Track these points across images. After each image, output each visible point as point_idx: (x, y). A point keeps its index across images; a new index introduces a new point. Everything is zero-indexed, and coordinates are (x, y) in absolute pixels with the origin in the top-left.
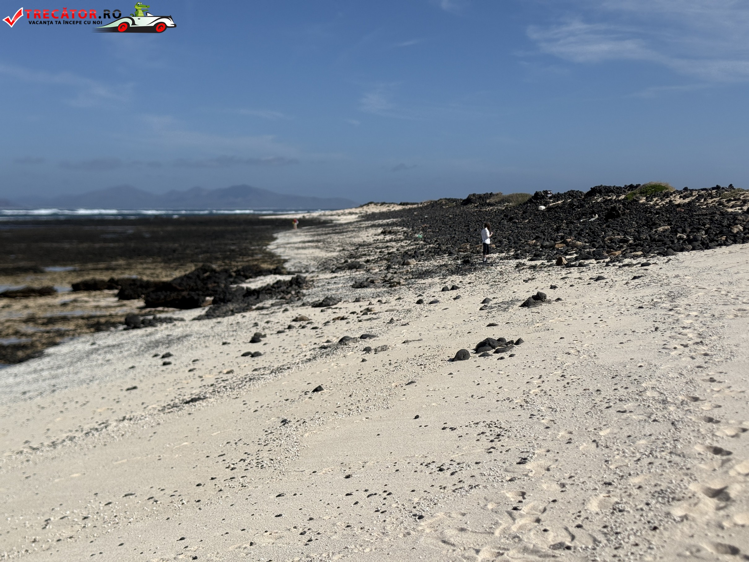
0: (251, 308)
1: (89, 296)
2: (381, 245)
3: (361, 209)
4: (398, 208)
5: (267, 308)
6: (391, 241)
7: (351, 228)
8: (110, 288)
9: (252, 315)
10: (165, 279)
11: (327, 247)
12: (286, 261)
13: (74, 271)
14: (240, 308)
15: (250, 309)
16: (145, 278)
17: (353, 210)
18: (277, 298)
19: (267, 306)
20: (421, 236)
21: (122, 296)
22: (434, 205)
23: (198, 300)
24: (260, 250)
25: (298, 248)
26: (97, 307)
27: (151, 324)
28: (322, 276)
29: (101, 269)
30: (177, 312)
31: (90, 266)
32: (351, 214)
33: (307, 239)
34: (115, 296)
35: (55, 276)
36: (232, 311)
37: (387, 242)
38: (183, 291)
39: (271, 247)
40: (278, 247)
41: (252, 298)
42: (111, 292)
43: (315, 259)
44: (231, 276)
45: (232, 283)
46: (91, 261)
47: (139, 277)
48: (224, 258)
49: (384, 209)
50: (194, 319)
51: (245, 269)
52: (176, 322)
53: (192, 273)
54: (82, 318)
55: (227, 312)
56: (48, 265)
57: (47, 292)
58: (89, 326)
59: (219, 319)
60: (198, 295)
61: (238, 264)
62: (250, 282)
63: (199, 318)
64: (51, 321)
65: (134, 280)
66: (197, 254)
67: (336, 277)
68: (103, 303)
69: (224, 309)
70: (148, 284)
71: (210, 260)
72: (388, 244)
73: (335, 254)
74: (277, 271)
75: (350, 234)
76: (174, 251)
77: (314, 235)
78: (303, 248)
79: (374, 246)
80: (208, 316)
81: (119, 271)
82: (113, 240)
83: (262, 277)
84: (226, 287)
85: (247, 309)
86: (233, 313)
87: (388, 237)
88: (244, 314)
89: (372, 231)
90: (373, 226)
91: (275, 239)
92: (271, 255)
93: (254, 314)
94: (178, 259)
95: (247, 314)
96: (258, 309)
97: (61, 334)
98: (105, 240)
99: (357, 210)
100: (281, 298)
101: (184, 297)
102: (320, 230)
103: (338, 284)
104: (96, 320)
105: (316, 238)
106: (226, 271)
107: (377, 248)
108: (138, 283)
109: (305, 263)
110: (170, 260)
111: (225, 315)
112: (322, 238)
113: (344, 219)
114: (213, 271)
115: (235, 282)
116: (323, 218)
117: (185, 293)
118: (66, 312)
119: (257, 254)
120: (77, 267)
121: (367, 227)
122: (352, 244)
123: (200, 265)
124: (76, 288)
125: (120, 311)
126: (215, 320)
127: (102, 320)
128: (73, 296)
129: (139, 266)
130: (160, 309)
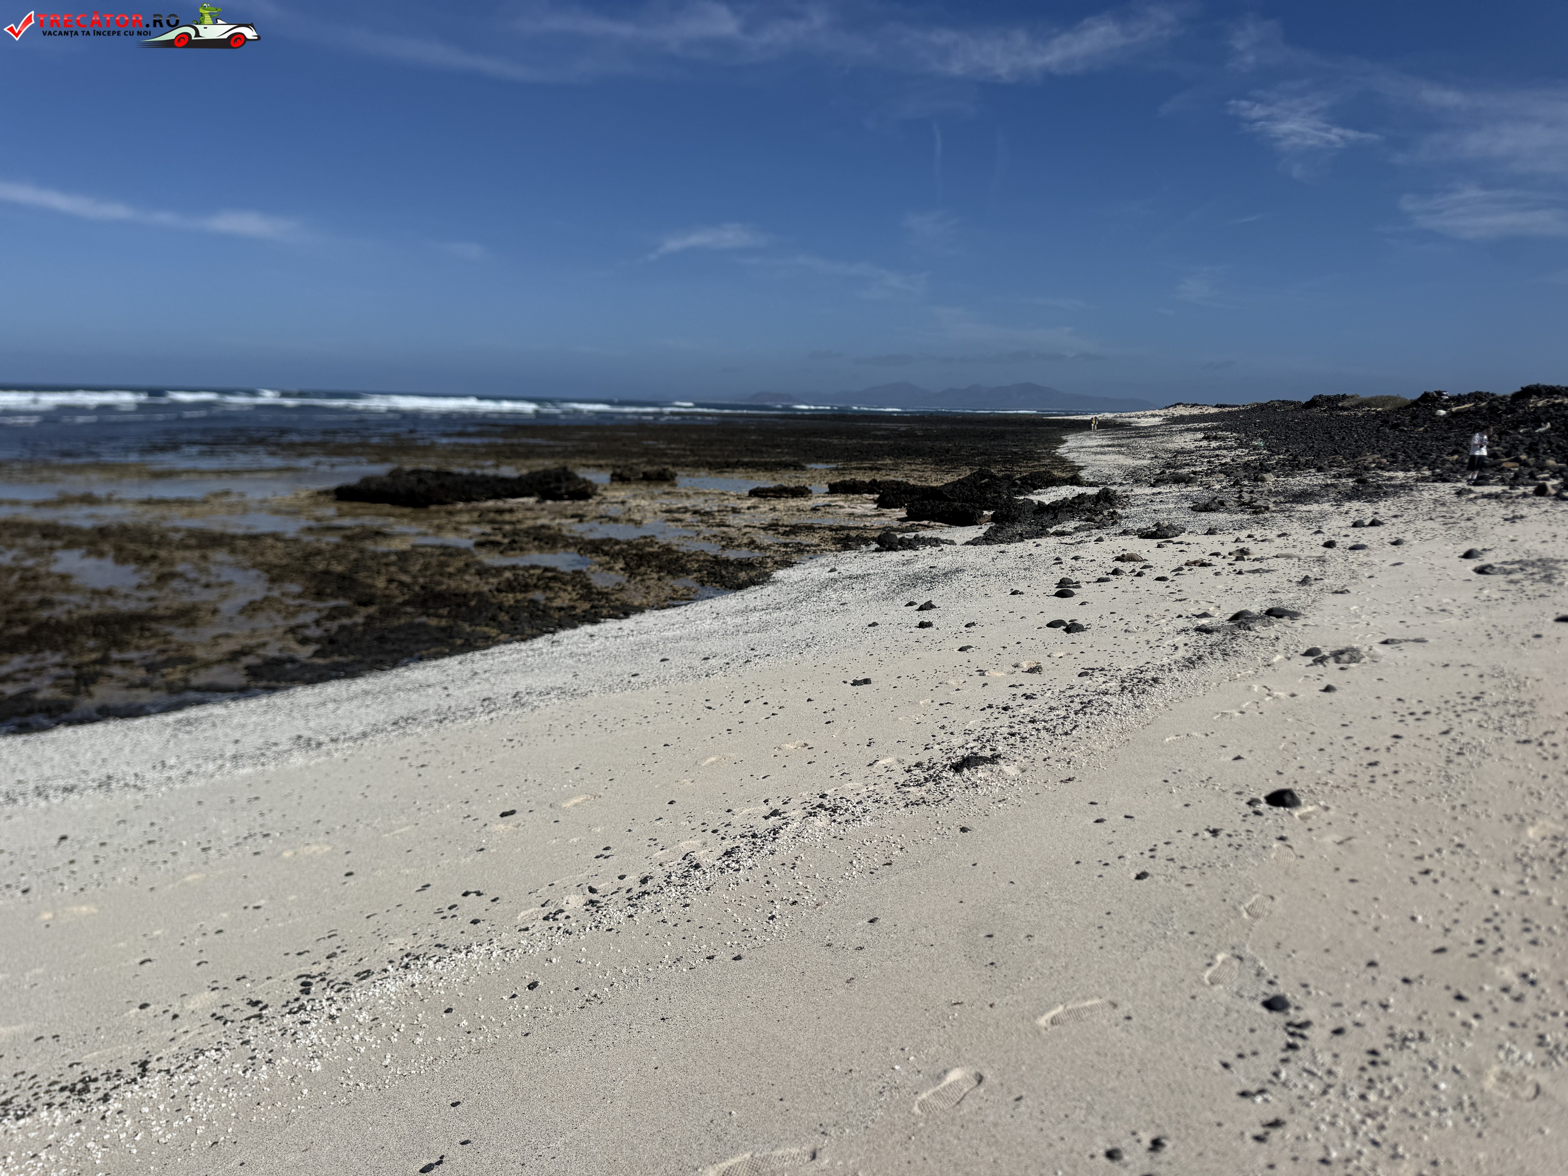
0: (1047, 532)
1: (845, 501)
2: (1207, 453)
3: (1166, 411)
4: (1213, 411)
5: (1070, 534)
6: (1219, 448)
7: (1159, 432)
8: (871, 492)
9: (1049, 543)
10: (934, 484)
11: (1133, 452)
12: (1081, 468)
13: (836, 469)
14: (1032, 532)
15: (1046, 534)
16: (912, 482)
17: (1157, 412)
18: (1080, 520)
19: (1069, 530)
20: (1262, 444)
21: (882, 503)
22: (1262, 407)
23: (974, 513)
24: (1049, 453)
25: (1096, 453)
26: (851, 514)
27: (910, 545)
28: (1138, 491)
29: (865, 469)
30: (946, 529)
31: (854, 464)
32: (1153, 416)
33: (1104, 443)
34: (875, 501)
35: (815, 474)
36: (1021, 535)
37: (1214, 449)
38: (955, 500)
39: (1062, 451)
40: (1070, 451)
41: (1047, 518)
42: (871, 497)
43: (1119, 467)
44: (1015, 485)
45: (1016, 493)
46: (856, 458)
47: (905, 480)
48: (1005, 462)
49: (1196, 411)
50: (968, 543)
51: (1033, 476)
52: (943, 546)
53: (967, 478)
54: (831, 529)
55: (1013, 536)
56: (810, 463)
57: (801, 492)
58: (836, 541)
59: (1003, 547)
60: (974, 508)
61: (1022, 471)
62: (1039, 494)
63: (975, 542)
64: (795, 530)
65: (898, 483)
66: (973, 456)
67: (1159, 493)
68: (859, 510)
69: (1010, 531)
70: (914, 489)
71: (987, 463)
72: (1217, 452)
73: (1146, 462)
74: (1075, 481)
75: (1160, 439)
76: (948, 451)
77: (1113, 439)
78: (1102, 453)
79: (1198, 453)
80: (987, 539)
81: (884, 472)
82: (884, 437)
83: (1054, 488)
84: (1010, 498)
85: (1041, 533)
86: (1022, 538)
87: (1214, 444)
88: (1038, 541)
89: (1189, 436)
90: (1188, 430)
91: (1066, 441)
92: (1063, 461)
93: (1052, 541)
94: (951, 461)
95: (1042, 541)
96: (1058, 534)
97: (800, 549)
98: (875, 437)
99: (1162, 412)
100: (1087, 520)
101: (955, 509)
102: (1120, 434)
103: (1168, 503)
104: (846, 532)
105: (1116, 442)
106: (1008, 477)
107: (1201, 456)
108: (902, 488)
109: (1106, 471)
110: (942, 461)
111: (1010, 540)
112: (1124, 442)
113: (1144, 422)
114: (992, 476)
115: (1021, 494)
116: (1119, 420)
117: (957, 504)
118: (814, 519)
119: (1044, 458)
120: (840, 465)
121: (1181, 431)
122: (1166, 451)
123: (976, 469)
124: (834, 489)
125: (877, 522)
126: (996, 547)
127: (853, 534)
128: (828, 499)
129: (907, 467)
130: (926, 522)
